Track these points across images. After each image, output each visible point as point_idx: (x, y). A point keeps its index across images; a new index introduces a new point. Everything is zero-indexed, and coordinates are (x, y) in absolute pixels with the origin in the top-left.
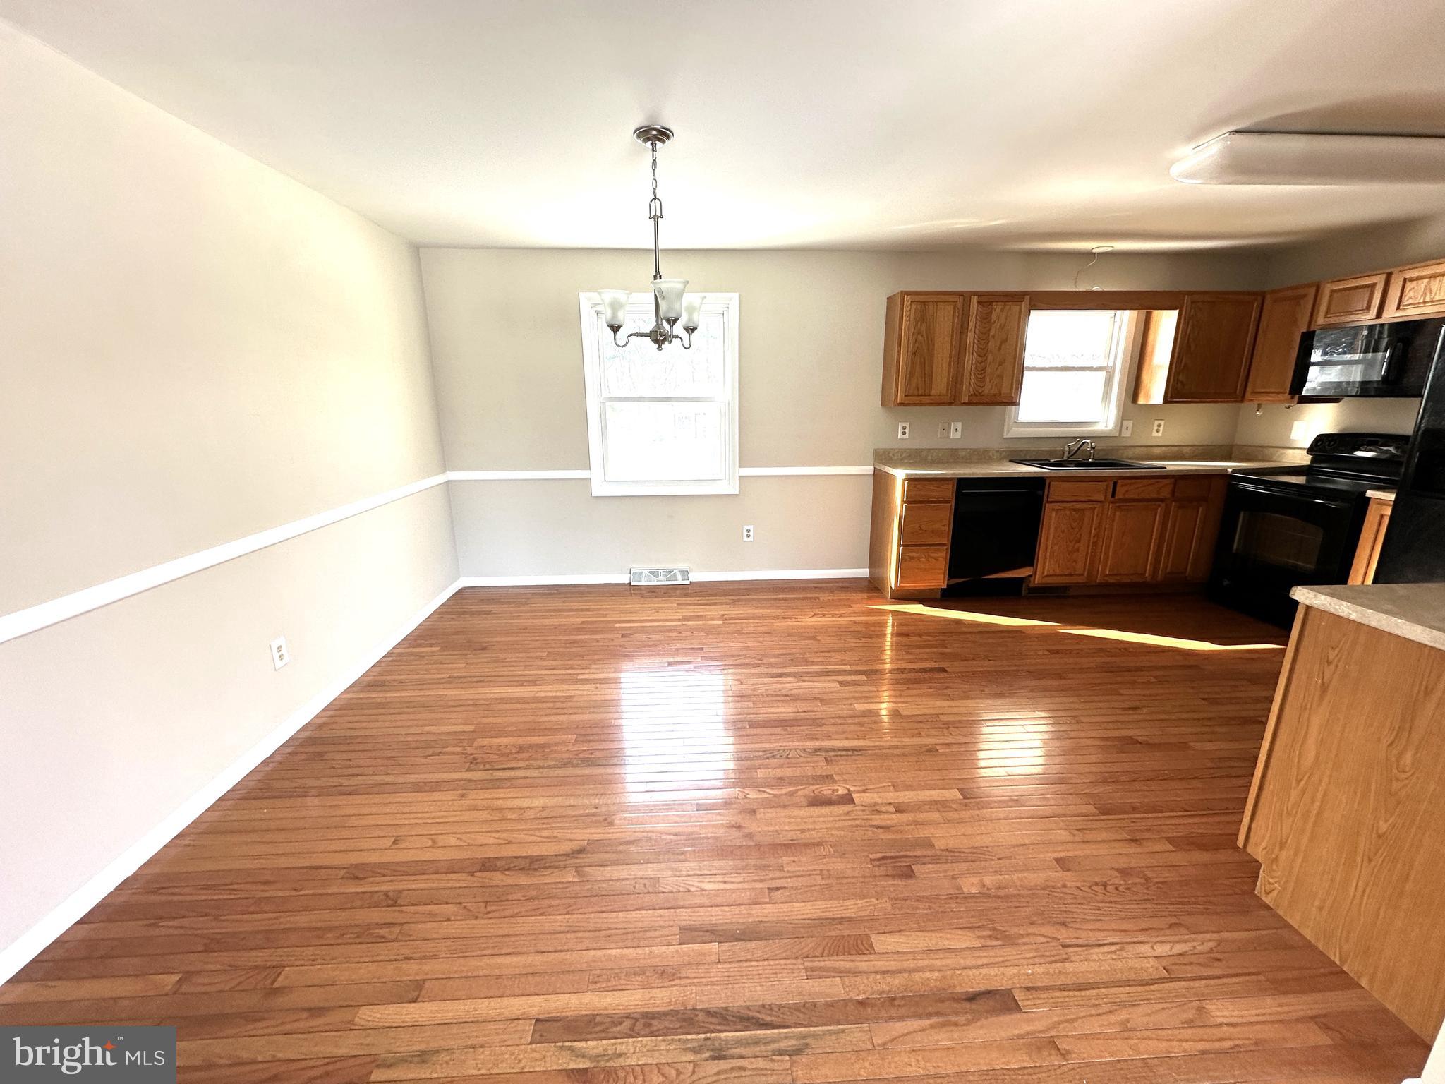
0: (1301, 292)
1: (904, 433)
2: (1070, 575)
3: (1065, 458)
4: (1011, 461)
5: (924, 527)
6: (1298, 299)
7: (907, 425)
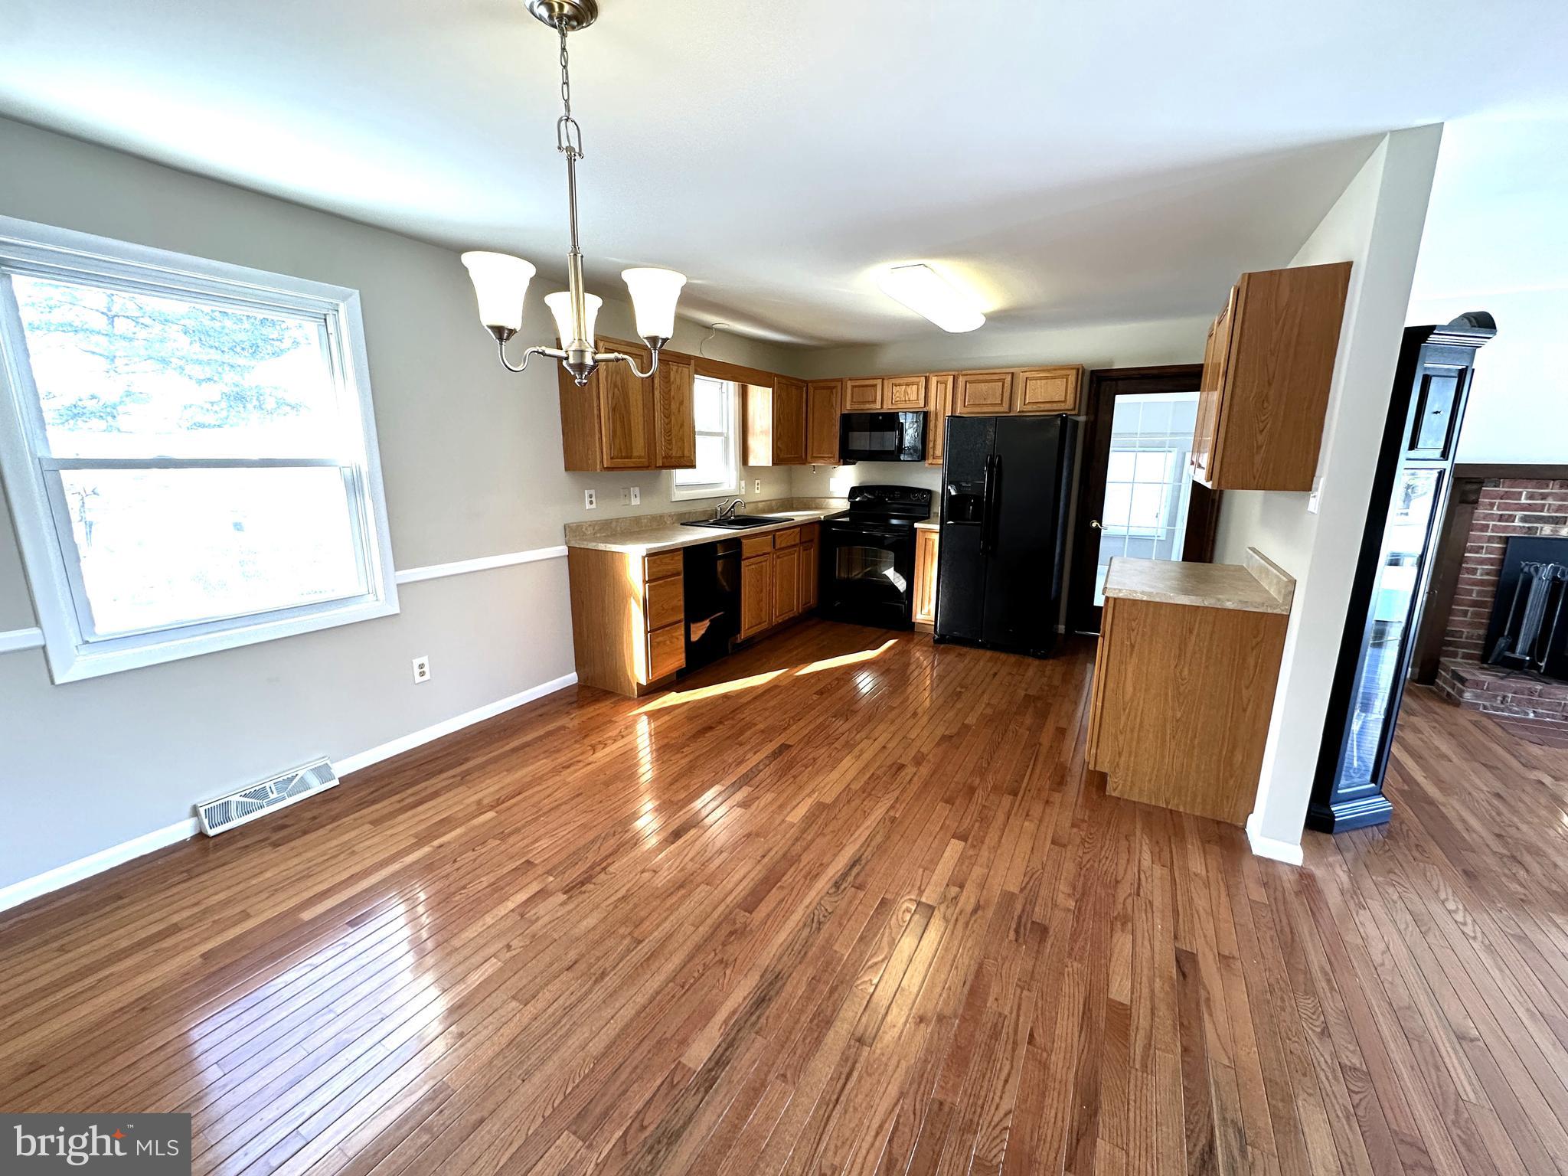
0: (833, 384)
1: (591, 503)
2: (760, 624)
3: (719, 517)
4: (682, 524)
5: (665, 607)
6: (831, 388)
7: (593, 492)
